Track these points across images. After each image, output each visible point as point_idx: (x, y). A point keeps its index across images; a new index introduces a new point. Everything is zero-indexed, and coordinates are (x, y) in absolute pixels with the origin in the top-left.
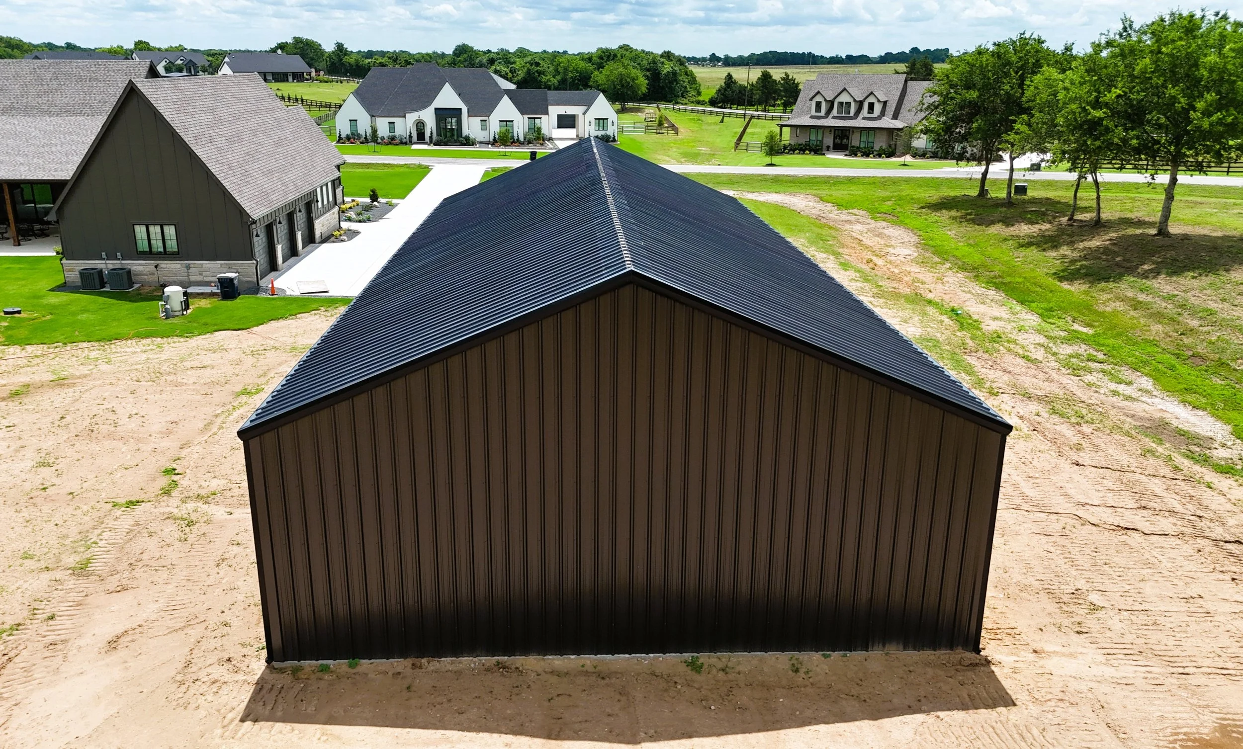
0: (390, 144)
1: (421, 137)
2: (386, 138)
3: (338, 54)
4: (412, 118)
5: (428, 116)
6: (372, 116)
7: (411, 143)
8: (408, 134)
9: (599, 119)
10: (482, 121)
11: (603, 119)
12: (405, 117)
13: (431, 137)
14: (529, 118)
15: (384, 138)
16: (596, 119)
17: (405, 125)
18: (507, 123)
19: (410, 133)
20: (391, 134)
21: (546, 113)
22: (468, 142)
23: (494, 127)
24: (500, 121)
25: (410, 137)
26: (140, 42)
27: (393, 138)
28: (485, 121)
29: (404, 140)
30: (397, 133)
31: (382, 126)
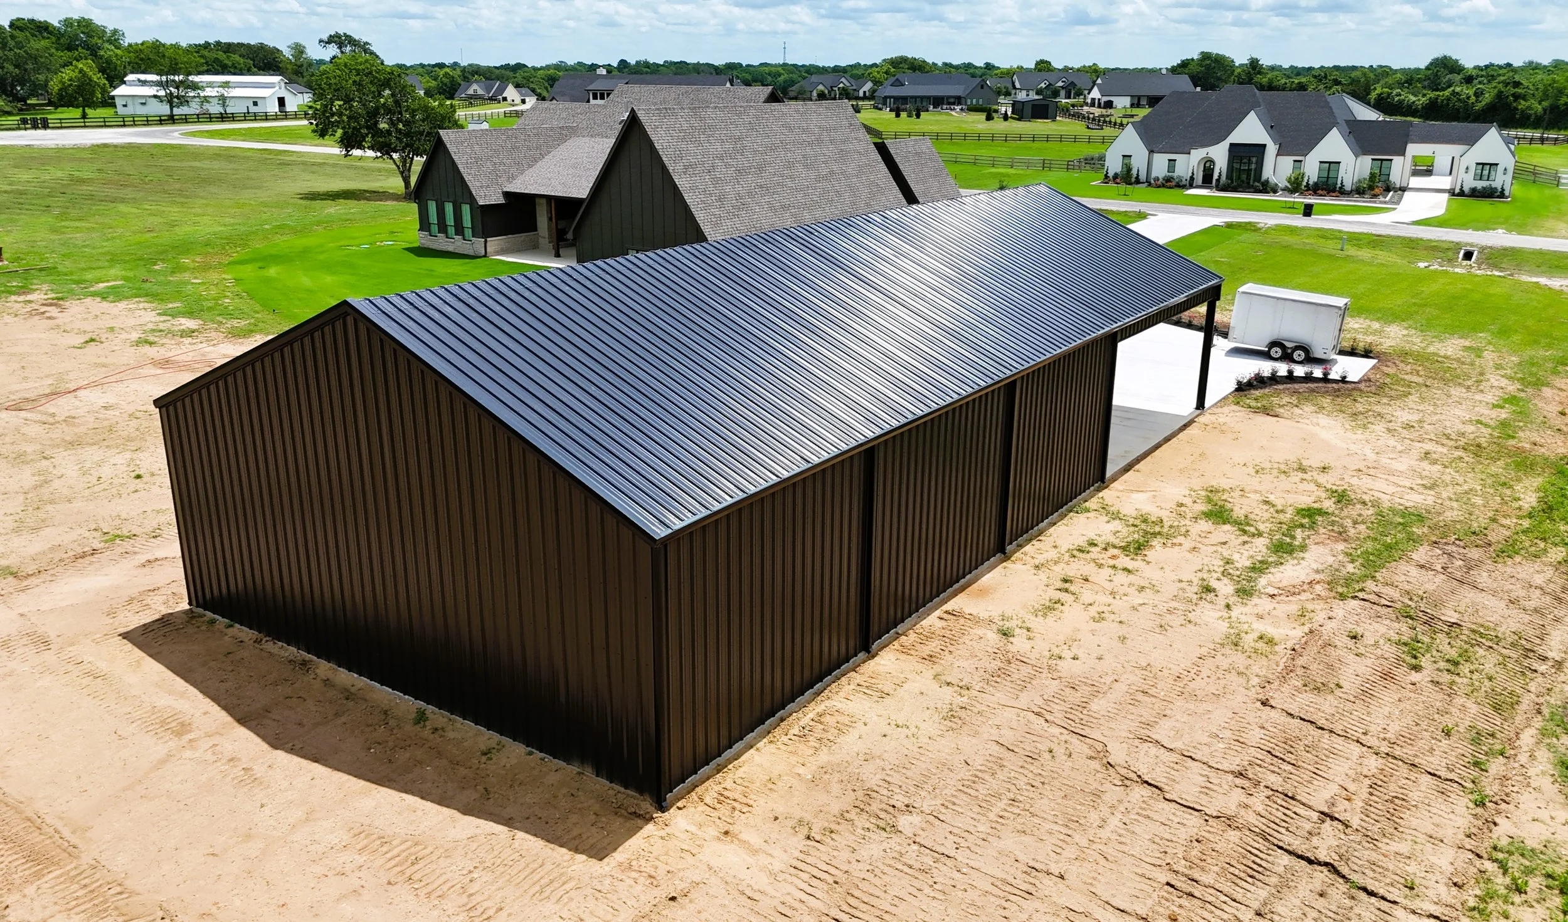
0: (1163, 186)
1: (1207, 180)
2: (1161, 180)
3: (1249, 73)
4: (1197, 155)
5: (1219, 154)
6: (1151, 152)
7: (1191, 184)
8: (1190, 174)
9: (1484, 164)
10: (1295, 161)
11: (1491, 165)
12: (1189, 153)
13: (1218, 180)
14: (1373, 159)
15: (1158, 180)
16: (1478, 164)
17: (1189, 163)
18: (1332, 166)
19: (1193, 174)
20: (1168, 174)
21: (1402, 153)
22: (1266, 188)
23: (1311, 170)
24: (1321, 162)
25: (1192, 178)
26: (1042, 62)
27: (1168, 180)
28: (1301, 161)
29: (1184, 182)
30: (1175, 175)
31: (1160, 165)
